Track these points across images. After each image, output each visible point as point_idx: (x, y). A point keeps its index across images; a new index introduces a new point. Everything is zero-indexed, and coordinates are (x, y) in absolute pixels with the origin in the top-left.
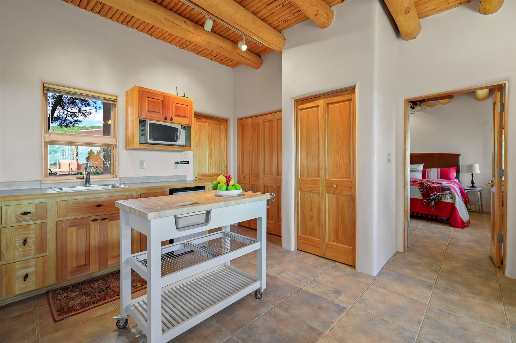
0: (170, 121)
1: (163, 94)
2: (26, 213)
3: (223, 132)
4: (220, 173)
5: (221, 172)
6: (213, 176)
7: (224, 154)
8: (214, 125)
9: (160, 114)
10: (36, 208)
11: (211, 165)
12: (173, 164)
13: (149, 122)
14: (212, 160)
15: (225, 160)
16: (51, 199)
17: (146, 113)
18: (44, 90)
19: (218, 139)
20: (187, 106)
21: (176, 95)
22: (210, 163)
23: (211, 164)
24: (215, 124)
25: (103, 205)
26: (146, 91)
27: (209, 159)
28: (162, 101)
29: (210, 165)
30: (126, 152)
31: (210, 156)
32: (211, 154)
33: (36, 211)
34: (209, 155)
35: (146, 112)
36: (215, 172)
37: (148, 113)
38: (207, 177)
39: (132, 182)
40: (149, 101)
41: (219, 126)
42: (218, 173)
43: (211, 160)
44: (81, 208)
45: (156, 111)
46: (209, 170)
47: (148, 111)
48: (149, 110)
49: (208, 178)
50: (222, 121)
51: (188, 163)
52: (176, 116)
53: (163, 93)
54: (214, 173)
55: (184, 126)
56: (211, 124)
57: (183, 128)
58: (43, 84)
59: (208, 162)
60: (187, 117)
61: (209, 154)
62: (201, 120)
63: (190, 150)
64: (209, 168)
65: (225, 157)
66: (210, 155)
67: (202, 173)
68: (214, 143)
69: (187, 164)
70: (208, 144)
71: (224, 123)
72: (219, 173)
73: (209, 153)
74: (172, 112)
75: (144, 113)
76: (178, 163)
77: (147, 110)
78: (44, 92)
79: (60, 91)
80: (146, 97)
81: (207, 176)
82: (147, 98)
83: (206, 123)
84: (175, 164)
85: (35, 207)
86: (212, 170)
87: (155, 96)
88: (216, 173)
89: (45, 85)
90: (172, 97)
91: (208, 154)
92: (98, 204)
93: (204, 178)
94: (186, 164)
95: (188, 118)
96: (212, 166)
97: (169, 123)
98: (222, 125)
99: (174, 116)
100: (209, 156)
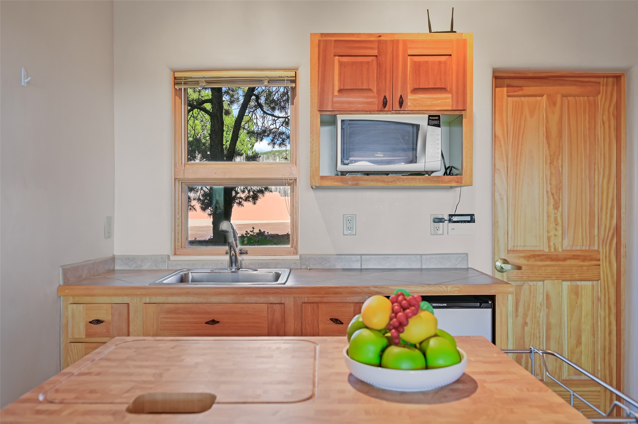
0: (397, 106)
1: (381, 38)
2: (98, 322)
3: (605, 118)
4: (592, 248)
5: (596, 248)
6: (565, 260)
7: (608, 188)
8: (571, 99)
9: (372, 95)
10: (111, 314)
11: (557, 225)
12: (430, 221)
13: (340, 118)
14: (560, 209)
15: (612, 208)
16: (136, 297)
17: (333, 96)
18: (175, 84)
19: (585, 142)
20: (450, 55)
21: (425, 34)
22: (552, 219)
23: (559, 220)
24: (574, 96)
25: (218, 322)
26: (335, 41)
27: (551, 207)
28: (376, 56)
29: (552, 225)
30: (312, 194)
31: (554, 198)
32: (559, 188)
33: (112, 319)
34: (550, 194)
35: (336, 93)
36: (573, 245)
37: (341, 94)
38: (542, 260)
39: (326, 267)
40: (341, 64)
41: (591, 98)
42: (584, 248)
43: (556, 208)
44: (180, 323)
45: (360, 88)
46: (552, 239)
47: (340, 91)
48: (342, 88)
49: (548, 266)
50: (599, 83)
51: (472, 221)
52: (416, 90)
53: (380, 36)
54: (569, 248)
55: (439, 116)
56: (559, 97)
57: (436, 122)
58: (174, 73)
59: (548, 216)
60: (448, 89)
61: (549, 190)
62: (522, 90)
63: (459, 184)
64: (552, 233)
65: (613, 199)
66: (552, 194)
67: (525, 249)
68: (571, 155)
69: (468, 222)
70: (549, 161)
71: (609, 89)
72: (586, 251)
73: (551, 188)
74: (404, 83)
75: (330, 97)
76: (441, 220)
77: (337, 88)
78: (176, 87)
79: (198, 80)
80: (335, 56)
81: (542, 257)
82: (337, 57)
83: (542, 96)
84: (434, 222)
85: (111, 310)
86: (560, 239)
87: (359, 48)
88: (578, 248)
89: (177, 75)
90: (405, 42)
91: (547, 192)
92: (210, 318)
93: (532, 262)
94: (465, 222)
95: (451, 92)
96: (559, 228)
97: (398, 112)
98: (600, 96)
99: (409, 91)
100: (552, 197)
